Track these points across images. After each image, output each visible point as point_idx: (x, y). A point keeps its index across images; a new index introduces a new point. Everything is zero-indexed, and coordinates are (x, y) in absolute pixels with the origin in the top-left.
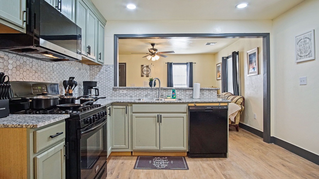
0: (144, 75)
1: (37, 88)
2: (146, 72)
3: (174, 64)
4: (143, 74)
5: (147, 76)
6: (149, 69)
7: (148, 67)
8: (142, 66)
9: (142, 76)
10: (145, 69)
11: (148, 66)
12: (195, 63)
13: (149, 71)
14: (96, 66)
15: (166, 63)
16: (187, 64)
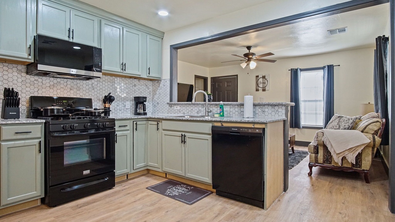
0: (260, 89)
1: (62, 101)
2: (262, 84)
3: (301, 70)
4: (258, 88)
5: (264, 89)
6: (266, 81)
7: (265, 78)
8: (257, 76)
9: (257, 90)
10: (261, 80)
11: (265, 76)
12: (339, 65)
13: (266, 83)
14: (156, 81)
15: (289, 70)
16: (323, 68)
